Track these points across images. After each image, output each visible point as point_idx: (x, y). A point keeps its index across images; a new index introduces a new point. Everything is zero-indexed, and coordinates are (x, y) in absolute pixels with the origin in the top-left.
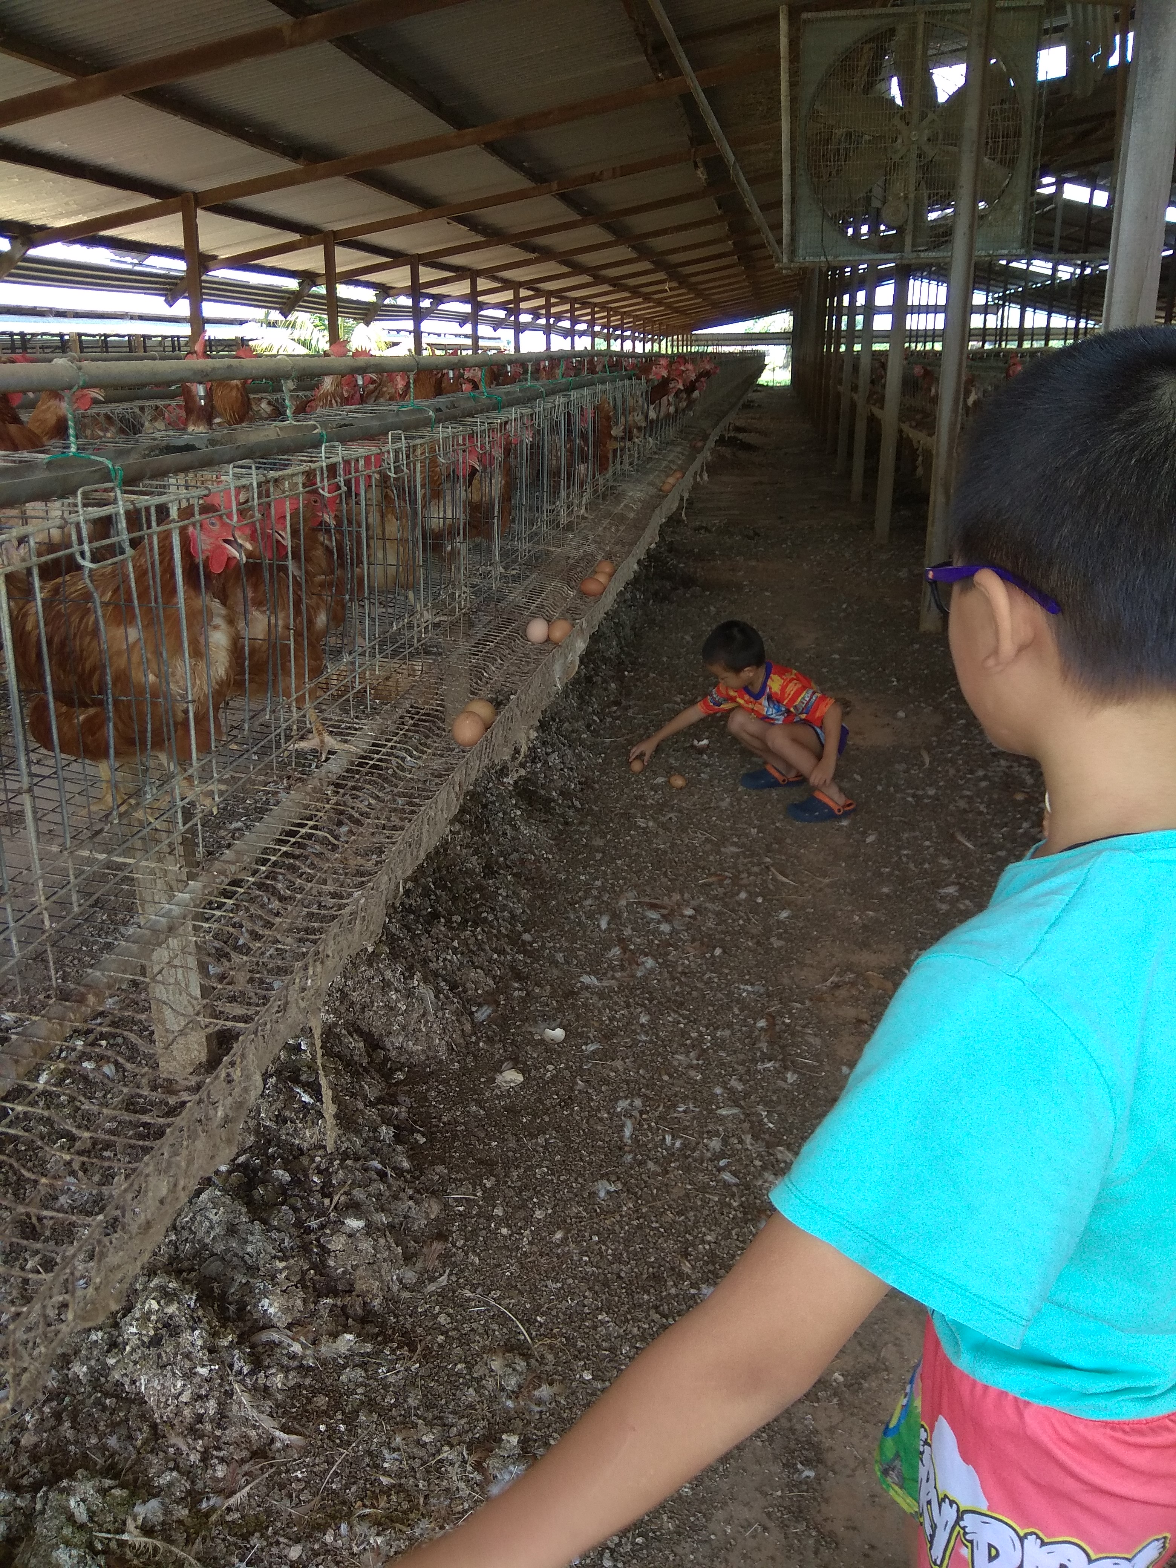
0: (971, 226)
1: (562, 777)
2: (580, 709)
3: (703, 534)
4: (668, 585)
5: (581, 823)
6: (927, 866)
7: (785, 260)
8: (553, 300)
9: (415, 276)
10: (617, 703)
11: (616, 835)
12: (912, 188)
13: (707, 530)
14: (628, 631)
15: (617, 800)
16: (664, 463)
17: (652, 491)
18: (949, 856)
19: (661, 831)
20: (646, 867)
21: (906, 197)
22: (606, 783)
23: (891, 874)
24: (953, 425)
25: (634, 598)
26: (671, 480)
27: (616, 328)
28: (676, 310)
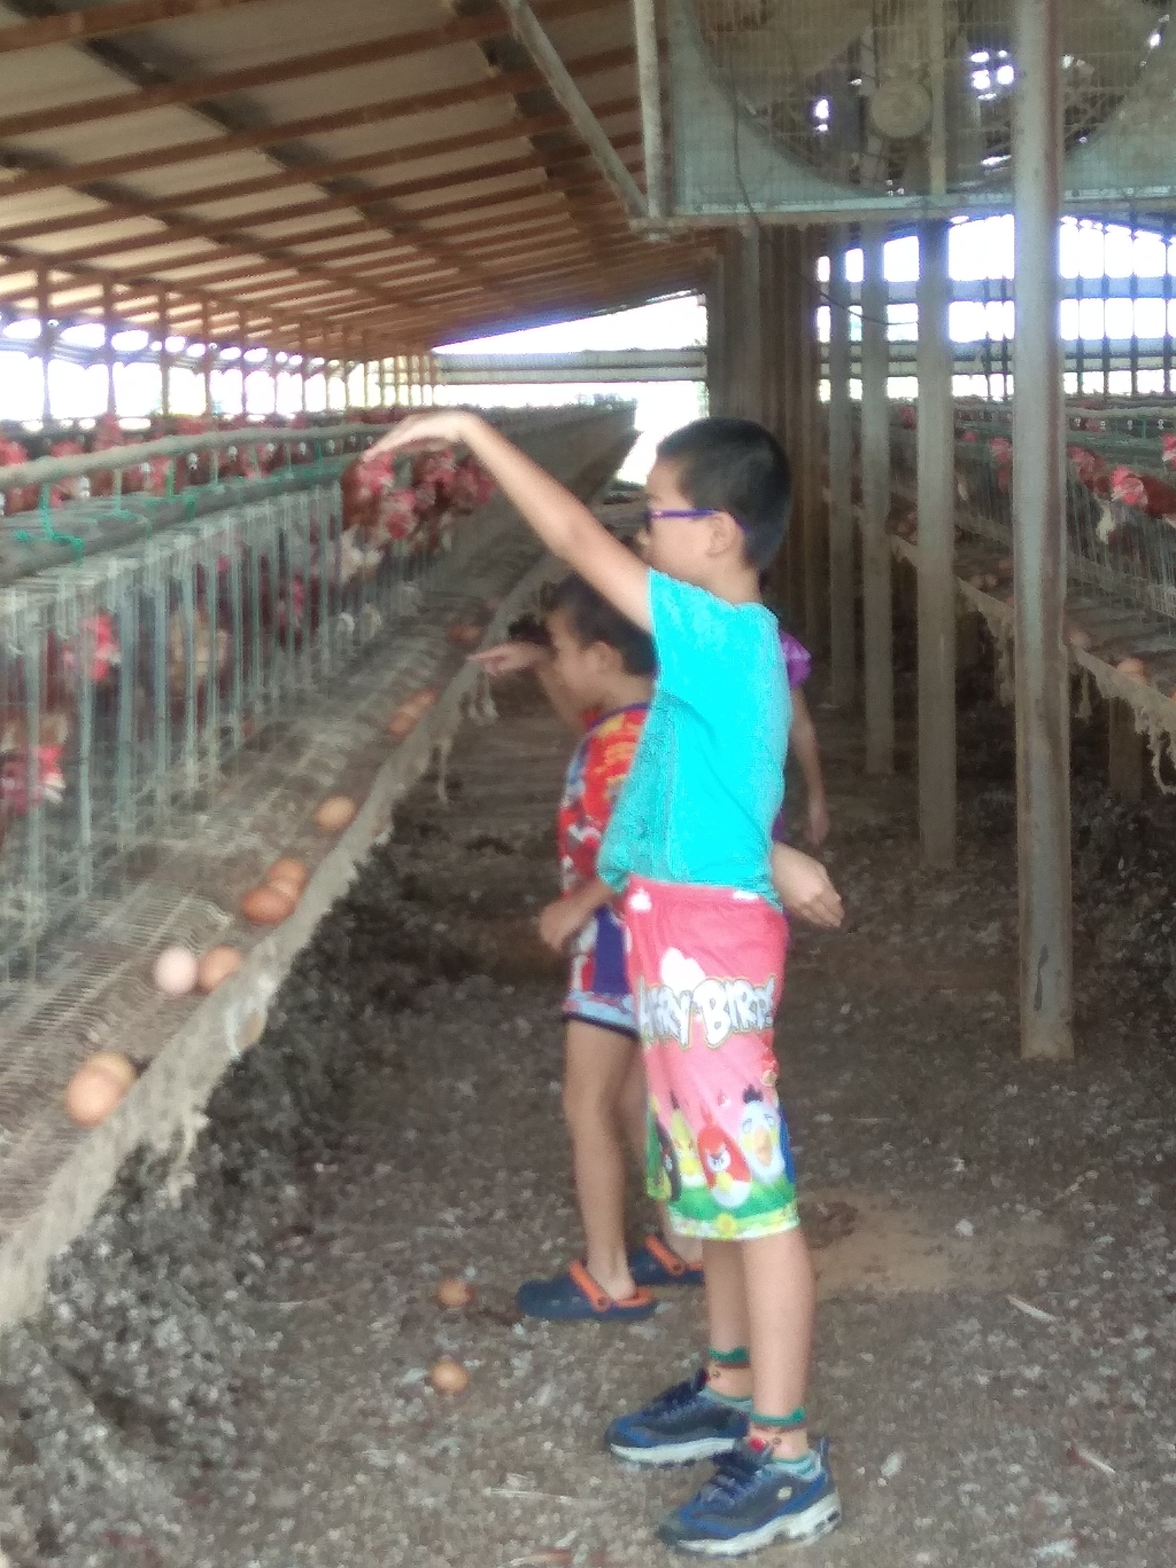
1: (188, 1372)
2: (216, 1235)
3: (488, 858)
4: (408, 974)
5: (241, 1464)
6: (1012, 1509)
7: (654, 212)
10: (303, 1230)
11: (323, 1484)
13: (502, 847)
14: (316, 1076)
15: (321, 1420)
17: (368, 734)
18: (1061, 1490)
19: (424, 1474)
20: (395, 1543)
22: (288, 1389)
25: (326, 1003)
26: (410, 711)
27: (225, 342)
28: (390, 296)
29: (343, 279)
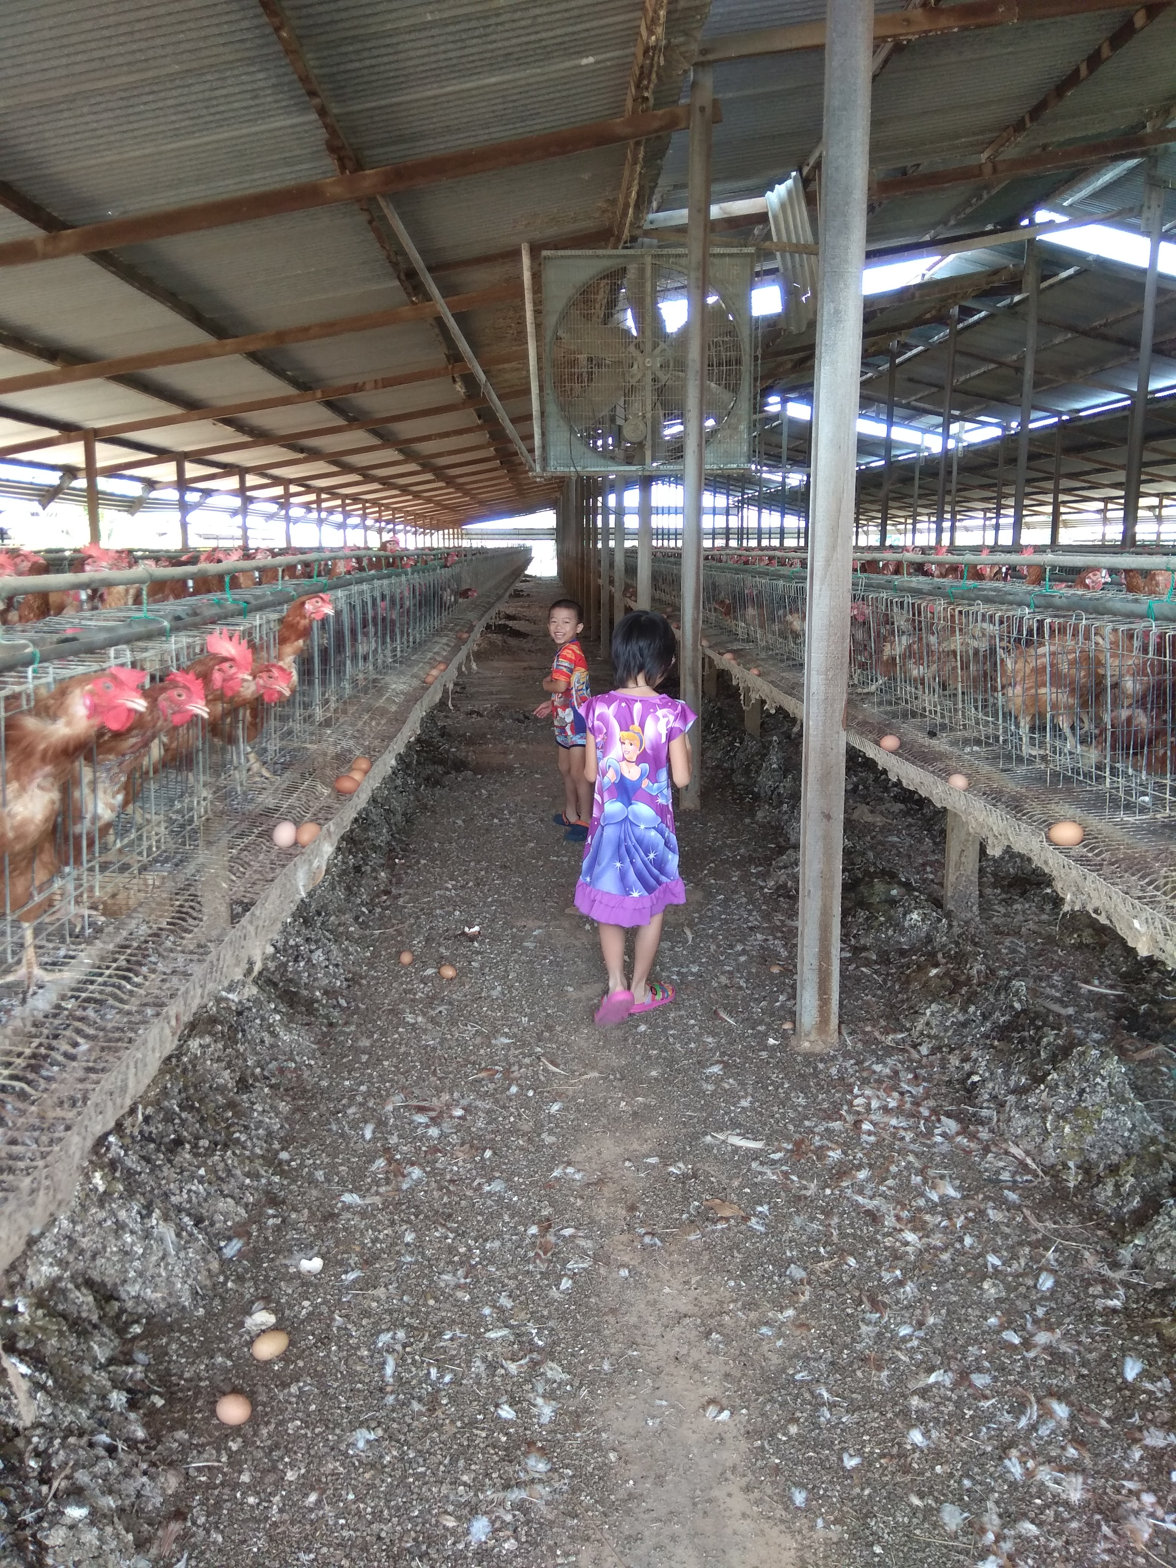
0: (700, 445)
1: (326, 975)
2: (348, 901)
3: (475, 718)
4: (440, 769)
5: (346, 1024)
6: (692, 1045)
7: (538, 469)
8: (324, 496)
9: (180, 471)
10: (387, 892)
11: (384, 1034)
12: (649, 407)
13: (479, 714)
14: (399, 817)
15: (386, 995)
16: (430, 655)
17: (416, 683)
18: (713, 1034)
19: (430, 1026)
20: (414, 1067)
21: (644, 417)
22: (373, 978)
23: (659, 1056)
24: (695, 621)
25: (405, 784)
26: (435, 672)
27: (388, 522)
28: (445, 507)
29: (429, 500)
